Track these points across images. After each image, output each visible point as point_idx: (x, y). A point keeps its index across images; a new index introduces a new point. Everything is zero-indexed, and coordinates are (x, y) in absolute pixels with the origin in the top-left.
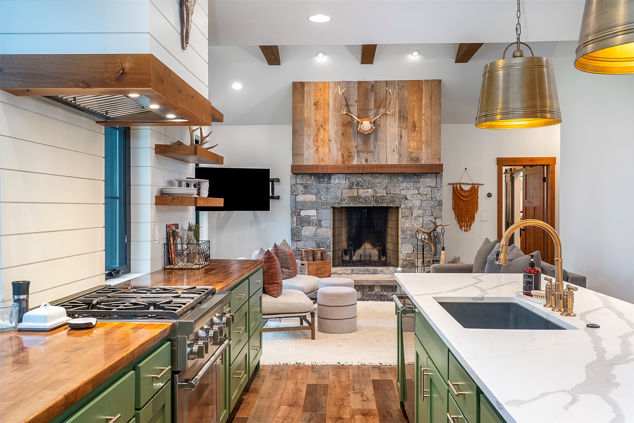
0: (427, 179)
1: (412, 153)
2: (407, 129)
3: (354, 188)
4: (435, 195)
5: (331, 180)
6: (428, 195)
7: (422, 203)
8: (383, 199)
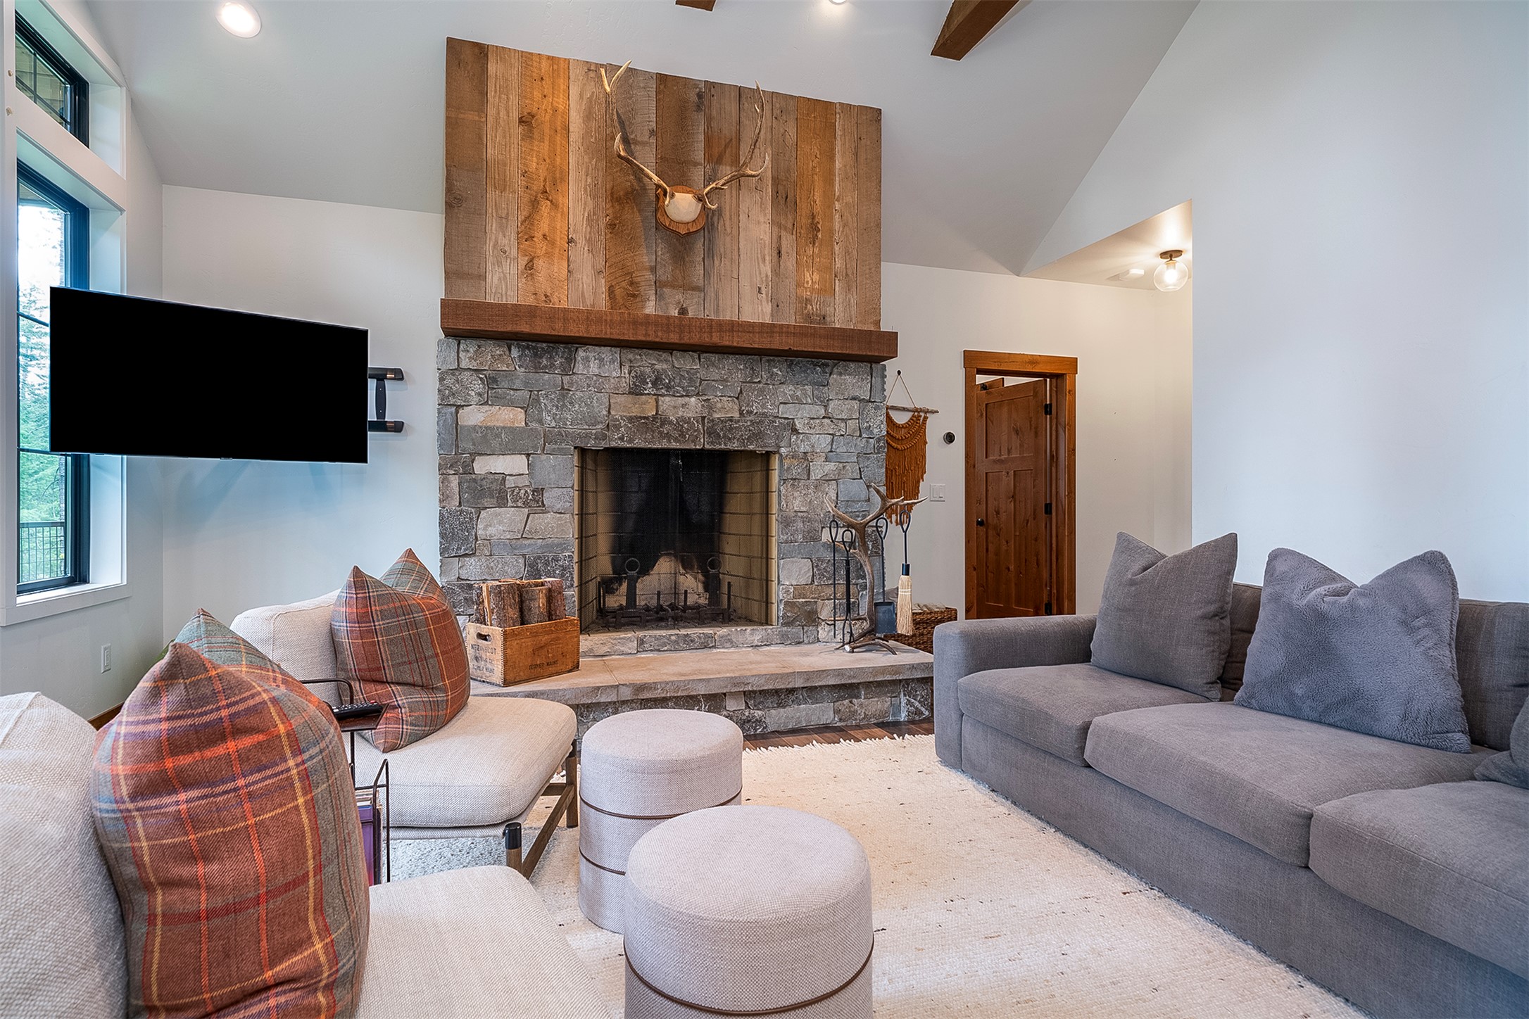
0: (847, 377)
1: (808, 301)
2: (794, 233)
3: (645, 392)
4: (867, 422)
5: (577, 365)
6: (850, 421)
7: (835, 443)
8: (731, 428)
